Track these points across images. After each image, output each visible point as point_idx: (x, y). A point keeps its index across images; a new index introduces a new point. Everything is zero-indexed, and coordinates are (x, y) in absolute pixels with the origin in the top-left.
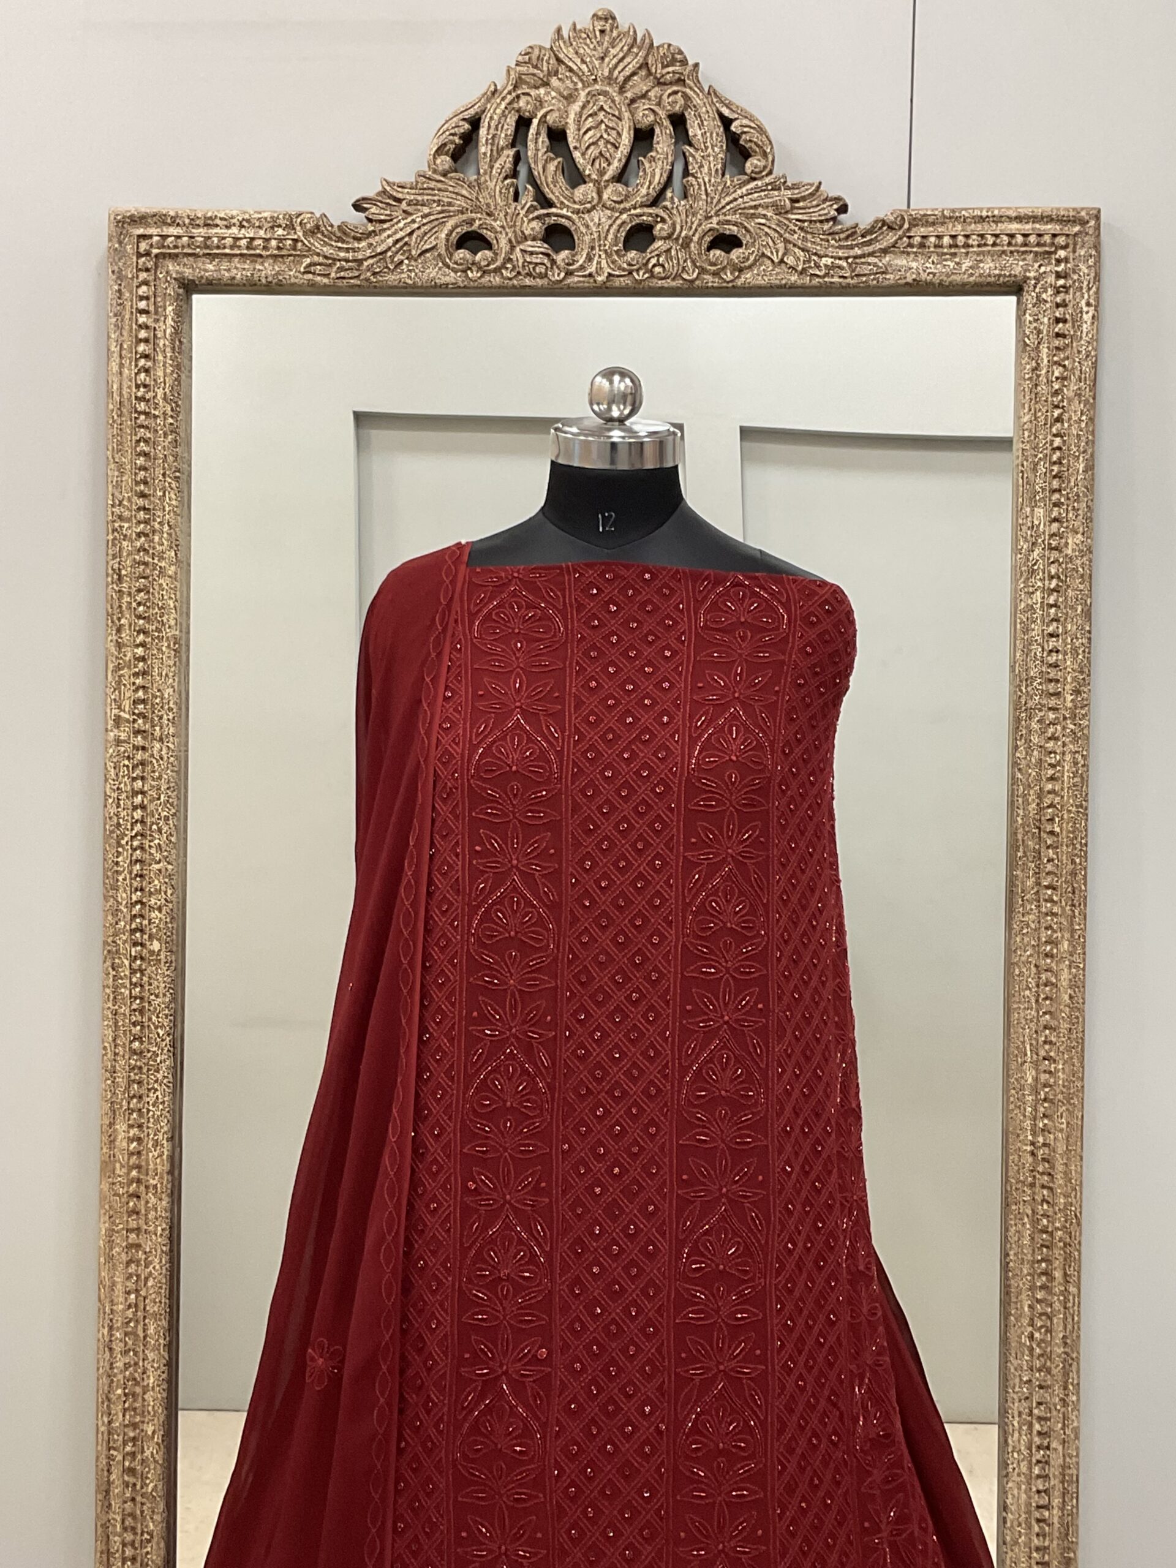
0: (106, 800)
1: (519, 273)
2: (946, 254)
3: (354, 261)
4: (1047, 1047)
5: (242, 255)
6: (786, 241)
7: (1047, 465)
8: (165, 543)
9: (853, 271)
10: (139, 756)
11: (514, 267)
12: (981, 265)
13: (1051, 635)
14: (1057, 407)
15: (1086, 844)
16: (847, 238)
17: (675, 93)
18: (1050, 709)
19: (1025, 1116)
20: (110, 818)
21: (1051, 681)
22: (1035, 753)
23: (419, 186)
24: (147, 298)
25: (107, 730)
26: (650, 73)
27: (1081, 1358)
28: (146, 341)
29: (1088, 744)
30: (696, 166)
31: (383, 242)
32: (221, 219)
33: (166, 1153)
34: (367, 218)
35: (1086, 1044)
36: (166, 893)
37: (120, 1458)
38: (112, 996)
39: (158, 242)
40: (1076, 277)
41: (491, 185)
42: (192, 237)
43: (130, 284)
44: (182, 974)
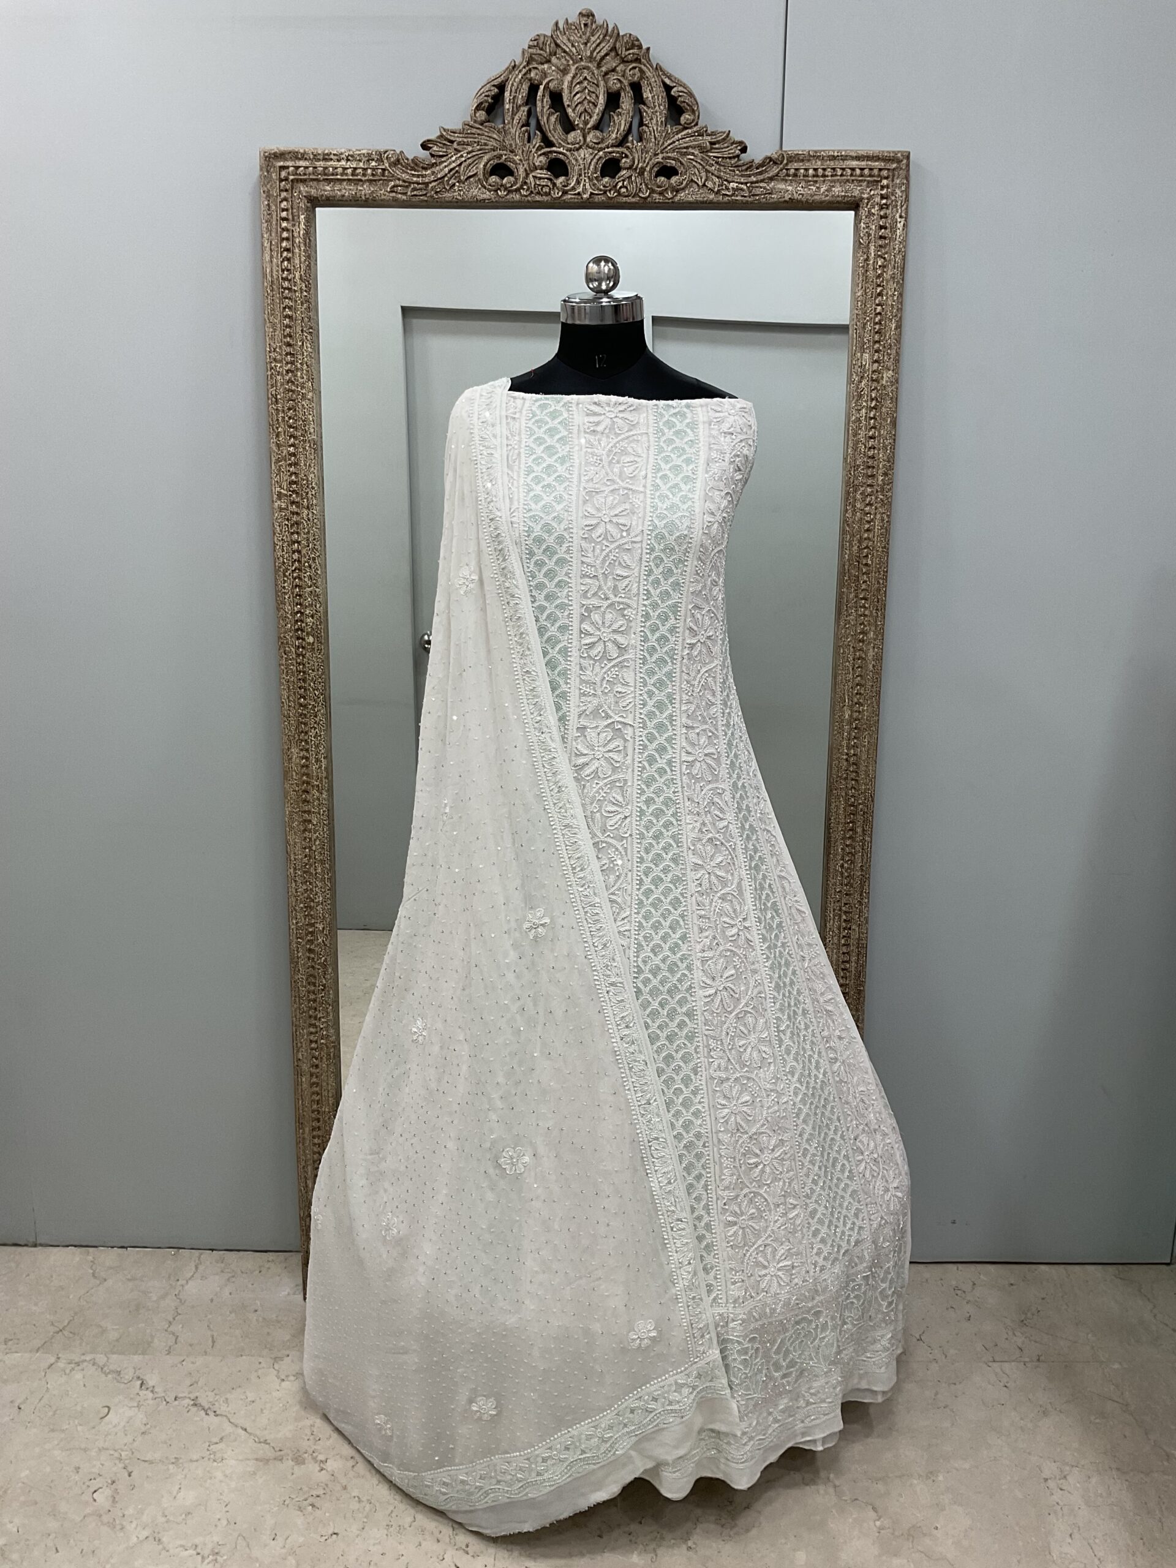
0: (275, 546)
1: (532, 192)
2: (810, 181)
3: (423, 183)
4: (858, 696)
5: (349, 180)
6: (707, 171)
7: (872, 325)
8: (305, 377)
9: (750, 192)
10: (295, 518)
11: (528, 188)
12: (833, 189)
13: (871, 438)
14: (879, 286)
15: (887, 572)
16: (746, 170)
17: (634, 68)
18: (868, 485)
19: (843, 738)
20: (278, 559)
21: (869, 467)
22: (858, 514)
23: (465, 131)
24: (287, 210)
25: (273, 501)
26: (618, 55)
27: (871, 877)
28: (287, 239)
29: (890, 509)
30: (648, 119)
31: (441, 170)
32: (334, 155)
33: (323, 765)
34: (431, 154)
35: (881, 694)
36: (315, 606)
37: (303, 943)
38: (285, 671)
39: (293, 171)
40: (893, 198)
41: (513, 131)
42: (315, 168)
43: (275, 201)
44: (328, 657)
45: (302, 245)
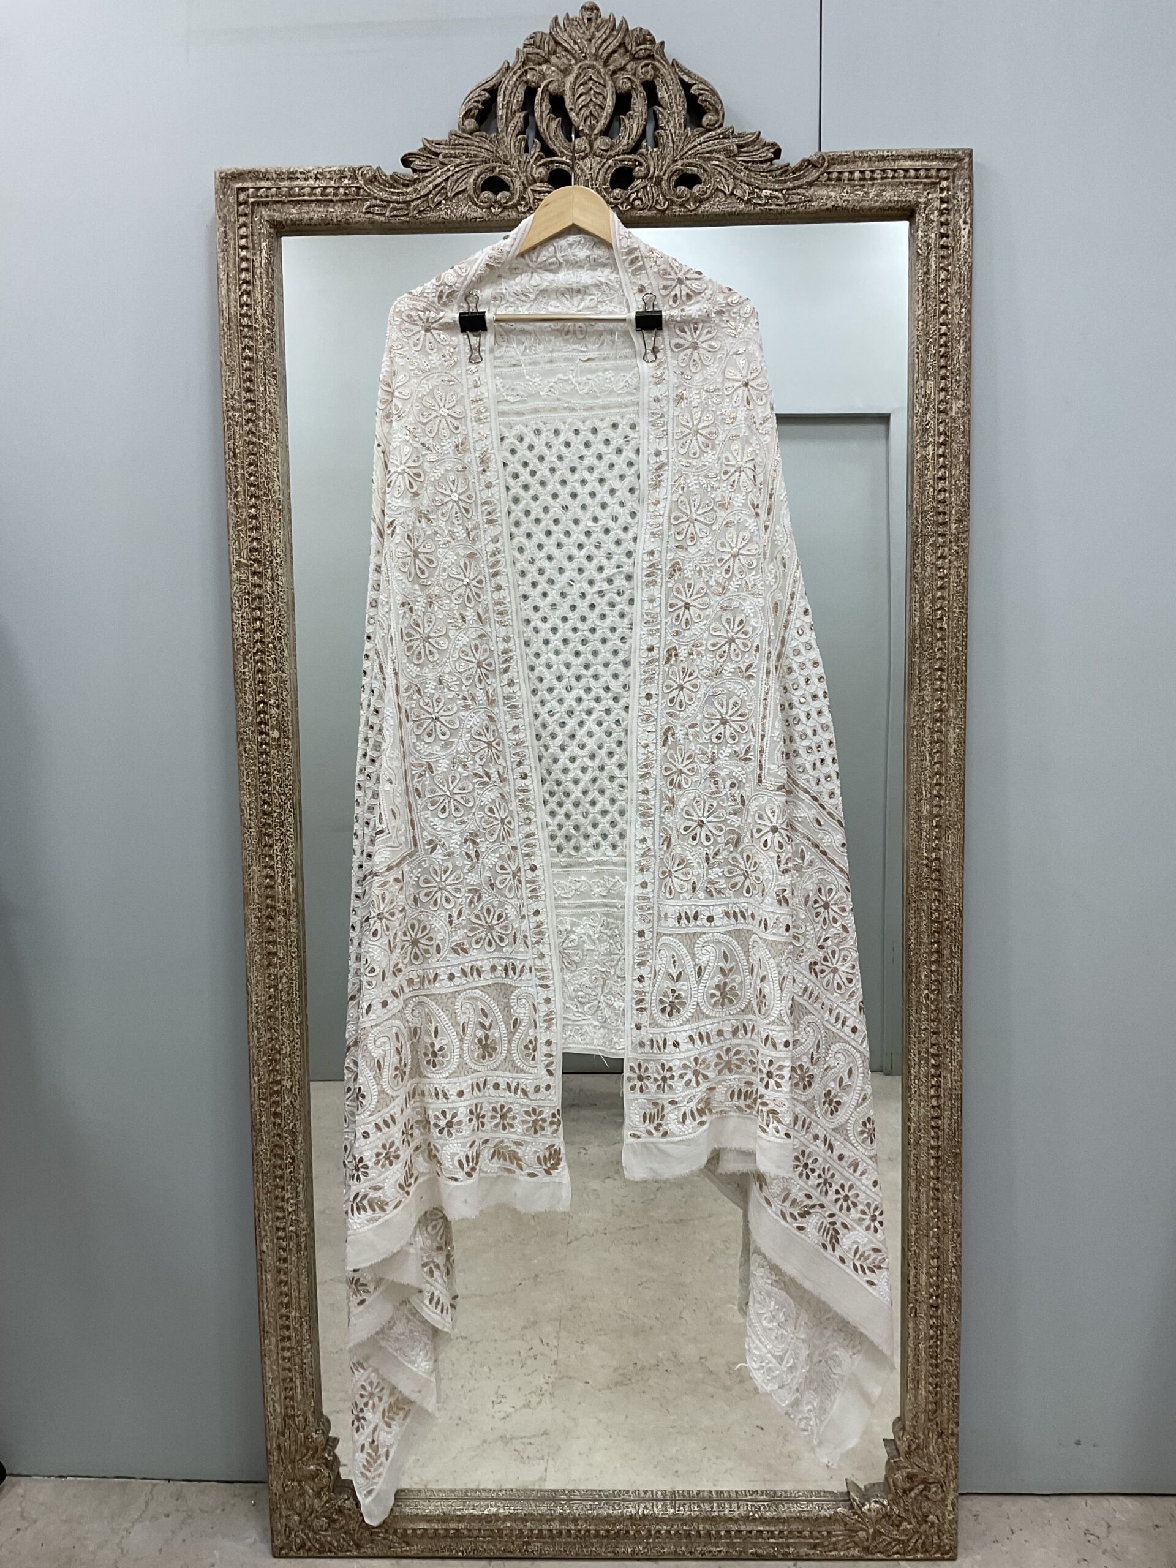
0: (233, 625)
2: (857, 185)
3: (404, 202)
4: (938, 788)
5: (318, 201)
6: (735, 178)
7: (936, 347)
8: (268, 427)
9: (787, 200)
10: (257, 591)
11: (527, 204)
12: (884, 193)
13: (940, 479)
14: (943, 302)
15: (966, 637)
16: (781, 175)
17: (647, 65)
18: (940, 535)
19: (922, 839)
20: (237, 639)
21: (939, 513)
22: (929, 569)
23: (452, 142)
24: (246, 237)
25: (231, 572)
26: (627, 51)
27: (964, 1010)
28: (247, 270)
29: (968, 561)
30: (664, 121)
31: (425, 186)
32: (301, 173)
33: (291, 886)
34: (413, 169)
35: (967, 783)
36: (281, 694)
37: (268, 1105)
38: (245, 772)
39: (252, 193)
40: (955, 202)
41: (507, 140)
42: (279, 188)
43: (233, 227)
44: (297, 755)
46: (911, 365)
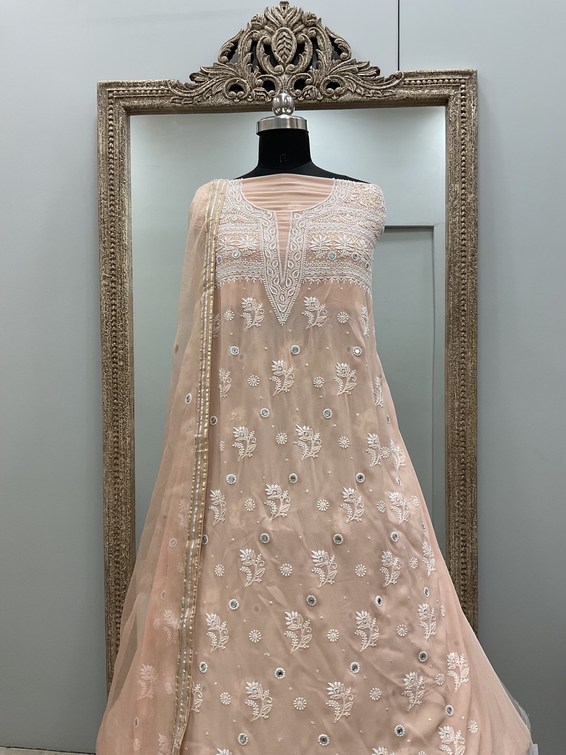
0: (101, 308)
1: (254, 99)
2: (418, 87)
3: (191, 97)
4: (463, 393)
5: (148, 97)
6: (357, 84)
7: (460, 167)
8: (121, 208)
9: (383, 94)
10: (114, 290)
11: (252, 97)
12: (432, 91)
13: (462, 234)
14: (463, 145)
15: (477, 314)
16: (380, 82)
17: (313, 29)
18: (462, 262)
19: (455, 420)
20: (103, 315)
22: (457, 279)
23: (215, 67)
24: (112, 114)
25: (100, 281)
26: (302, 23)
27: (478, 511)
28: (112, 131)
29: (477, 276)
30: (321, 56)
31: (201, 89)
32: (140, 83)
33: (128, 442)
34: (195, 81)
35: (478, 392)
36: (125, 343)
37: (113, 557)
38: (105, 383)
39: (116, 93)
40: (468, 95)
41: (243, 66)
42: (128, 91)
43: (105, 110)
44: (132, 375)
45: (120, 134)
46: (447, 177)
